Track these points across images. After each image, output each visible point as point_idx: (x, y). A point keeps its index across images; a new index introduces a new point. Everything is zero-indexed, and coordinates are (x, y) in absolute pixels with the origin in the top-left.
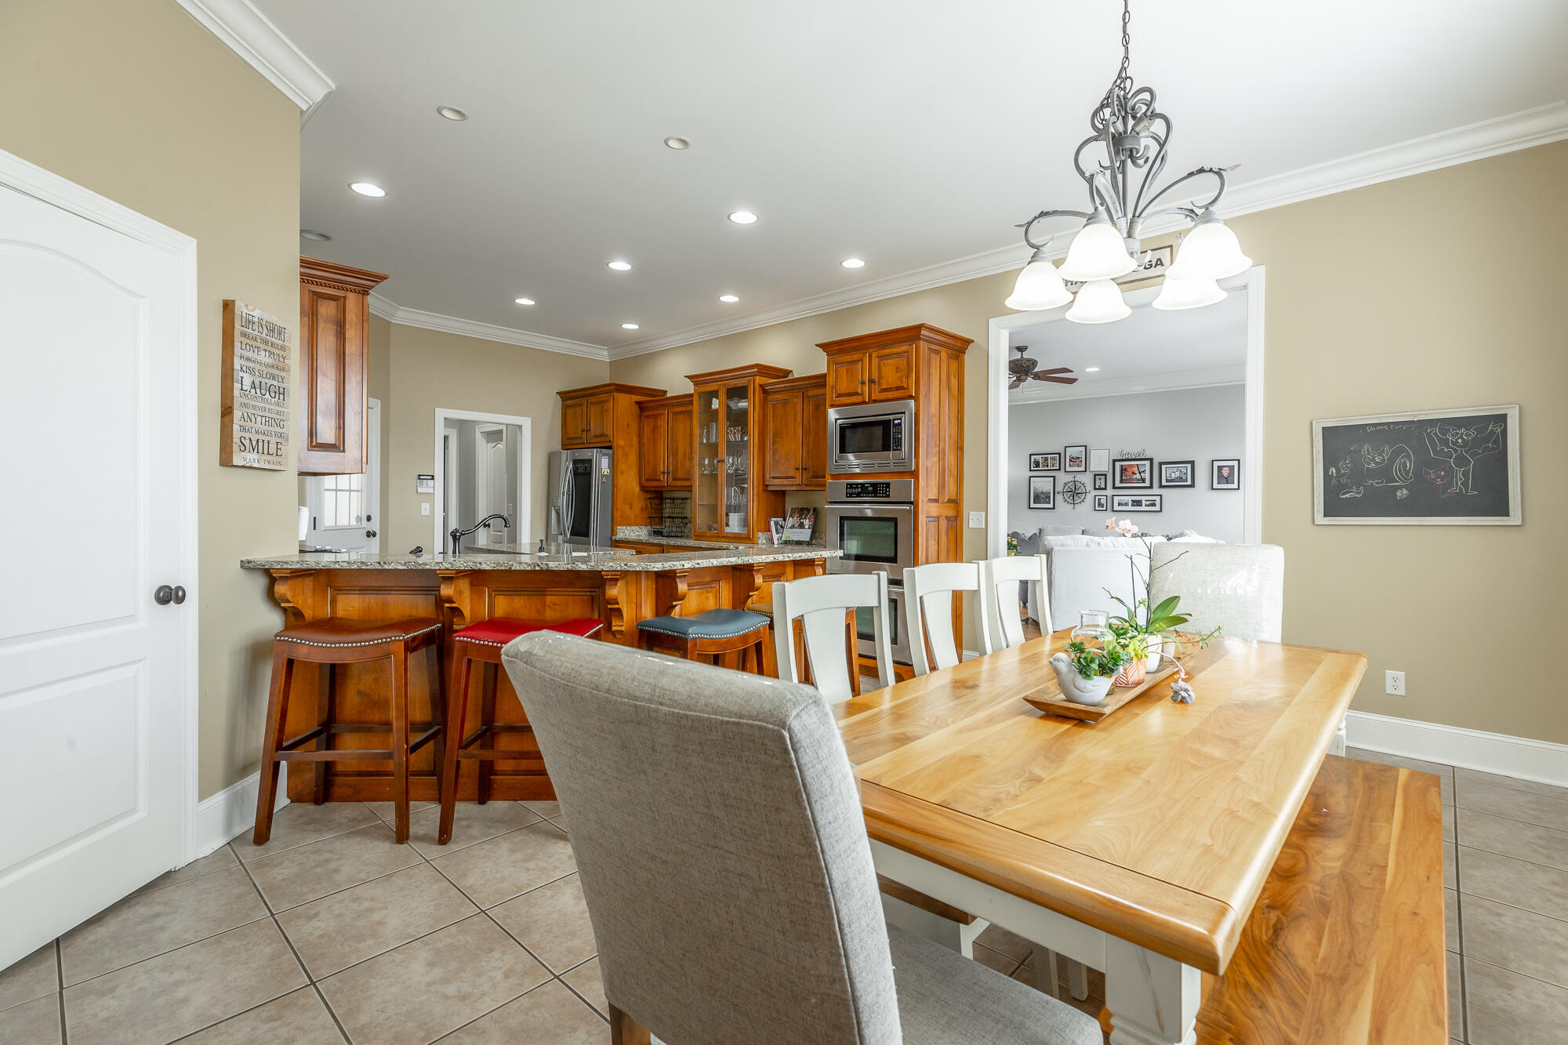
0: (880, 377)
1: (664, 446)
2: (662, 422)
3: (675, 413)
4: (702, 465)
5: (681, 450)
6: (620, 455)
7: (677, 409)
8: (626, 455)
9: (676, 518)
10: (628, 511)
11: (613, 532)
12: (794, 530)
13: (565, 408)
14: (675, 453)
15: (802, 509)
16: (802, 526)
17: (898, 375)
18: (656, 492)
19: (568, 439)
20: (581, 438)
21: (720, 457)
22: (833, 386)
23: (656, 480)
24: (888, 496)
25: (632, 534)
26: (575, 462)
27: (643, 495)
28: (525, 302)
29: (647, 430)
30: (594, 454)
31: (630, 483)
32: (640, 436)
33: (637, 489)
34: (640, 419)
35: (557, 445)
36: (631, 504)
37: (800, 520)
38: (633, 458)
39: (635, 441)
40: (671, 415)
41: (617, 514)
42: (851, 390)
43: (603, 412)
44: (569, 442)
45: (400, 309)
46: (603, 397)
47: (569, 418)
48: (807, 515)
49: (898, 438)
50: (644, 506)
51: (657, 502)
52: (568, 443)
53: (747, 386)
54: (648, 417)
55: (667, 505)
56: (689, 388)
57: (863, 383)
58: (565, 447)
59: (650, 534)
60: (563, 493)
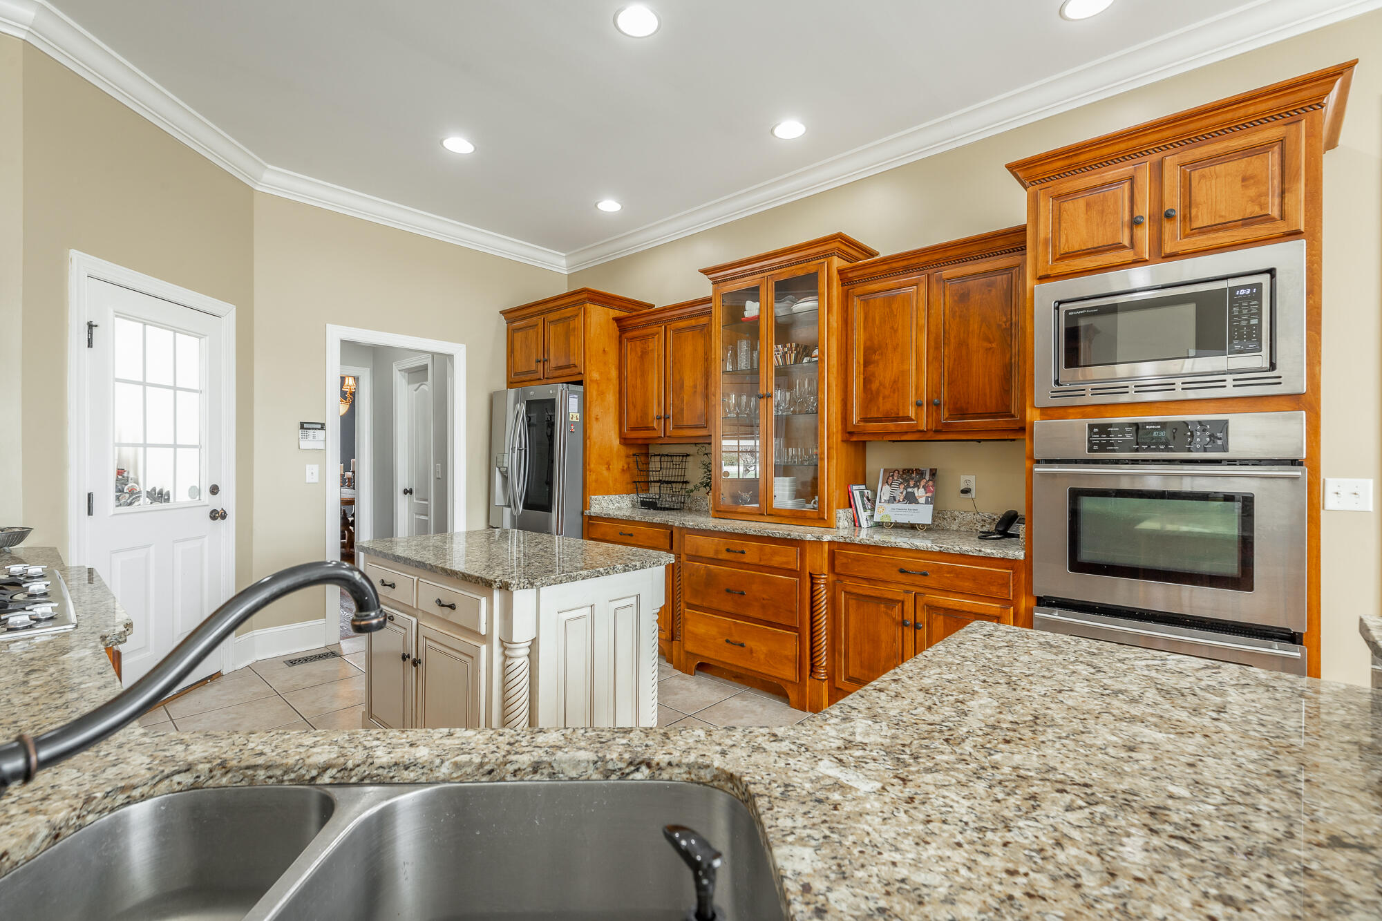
0: (1188, 201)
1: (659, 381)
2: (656, 346)
3: (678, 331)
4: (726, 405)
5: (688, 383)
6: (595, 393)
7: (682, 324)
8: (602, 394)
9: (676, 482)
10: (605, 473)
11: (585, 504)
12: (895, 505)
13: (511, 334)
14: (679, 388)
15: (908, 472)
16: (910, 499)
17: (1252, 192)
18: (640, 445)
19: (516, 374)
20: (536, 372)
21: (763, 390)
22: (1046, 241)
23: (648, 429)
24: (1225, 448)
25: (611, 506)
26: (530, 404)
27: (623, 451)
28: (458, 145)
29: (632, 360)
30: (557, 391)
31: (606, 433)
32: (621, 368)
33: (616, 442)
34: (620, 342)
35: (501, 383)
36: (608, 464)
37: (905, 488)
38: (611, 398)
39: (614, 373)
40: (670, 334)
41: (591, 478)
42: (1100, 240)
43: (568, 333)
44: (517, 378)
45: (267, 168)
46: (568, 312)
47: (517, 345)
48: (919, 481)
49: (1249, 326)
50: (626, 466)
51: (643, 458)
52: (515, 379)
53: (816, 273)
54: (632, 339)
55: (654, 464)
56: (705, 288)
57: (1135, 222)
58: (511, 384)
59: (633, 506)
60: (513, 449)
